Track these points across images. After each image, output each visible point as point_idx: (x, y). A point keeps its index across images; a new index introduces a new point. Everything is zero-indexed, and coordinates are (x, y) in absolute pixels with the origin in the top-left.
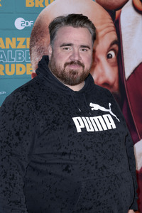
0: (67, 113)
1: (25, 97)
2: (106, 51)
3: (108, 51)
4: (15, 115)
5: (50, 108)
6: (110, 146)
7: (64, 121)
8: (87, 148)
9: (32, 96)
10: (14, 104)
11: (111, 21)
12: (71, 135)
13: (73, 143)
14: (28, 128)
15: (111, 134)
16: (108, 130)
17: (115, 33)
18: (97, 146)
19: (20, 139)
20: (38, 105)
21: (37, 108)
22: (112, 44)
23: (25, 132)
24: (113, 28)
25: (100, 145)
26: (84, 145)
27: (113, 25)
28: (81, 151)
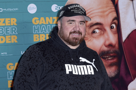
0: (62, 61)
1: (38, 48)
2: (110, 24)
3: (111, 24)
4: (30, 58)
5: (52, 56)
6: (87, 85)
7: (59, 66)
8: (70, 85)
9: (42, 48)
10: (31, 52)
11: (113, 5)
12: (62, 75)
13: (62, 80)
14: (36, 66)
15: (89, 78)
16: (88, 75)
17: (115, 12)
18: (78, 83)
19: (31, 72)
20: (45, 54)
21: (44, 55)
22: (113, 20)
23: (35, 68)
24: (114, 10)
25: (80, 84)
26: (69, 83)
27: (114, 7)
28: (66, 86)
